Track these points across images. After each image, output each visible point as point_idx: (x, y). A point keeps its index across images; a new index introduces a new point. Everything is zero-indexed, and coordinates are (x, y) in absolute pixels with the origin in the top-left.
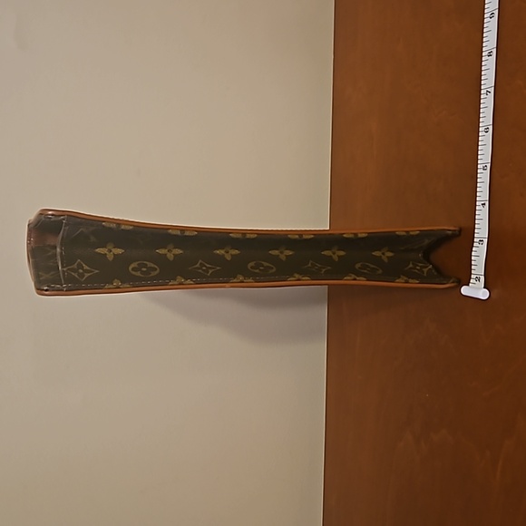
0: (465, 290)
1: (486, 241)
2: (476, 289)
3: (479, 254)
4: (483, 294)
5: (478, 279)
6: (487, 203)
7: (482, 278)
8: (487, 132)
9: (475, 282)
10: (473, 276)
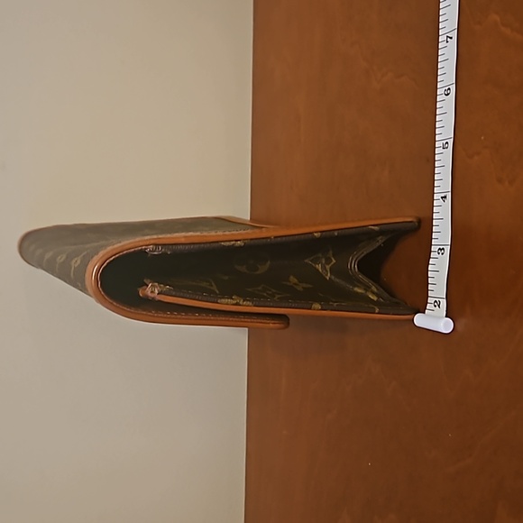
1: (448, 249)
2: (434, 319)
4: (445, 326)
5: (437, 304)
6: (449, 196)
7: (444, 303)
8: (448, 94)
9: (434, 308)
10: (430, 300)
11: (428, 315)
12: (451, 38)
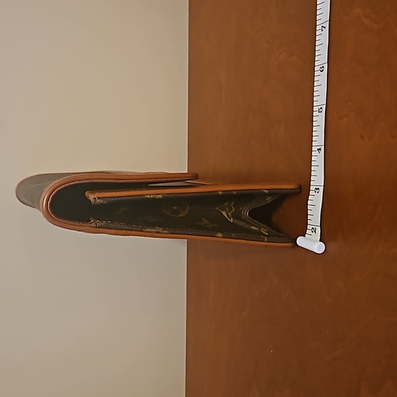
0: (300, 241)
1: (321, 189)
2: (311, 242)
3: (315, 203)
4: (318, 247)
5: (314, 230)
6: (323, 148)
7: (318, 230)
8: (322, 71)
9: (311, 233)
10: (309, 227)
11: (307, 239)
12: (325, 28)
